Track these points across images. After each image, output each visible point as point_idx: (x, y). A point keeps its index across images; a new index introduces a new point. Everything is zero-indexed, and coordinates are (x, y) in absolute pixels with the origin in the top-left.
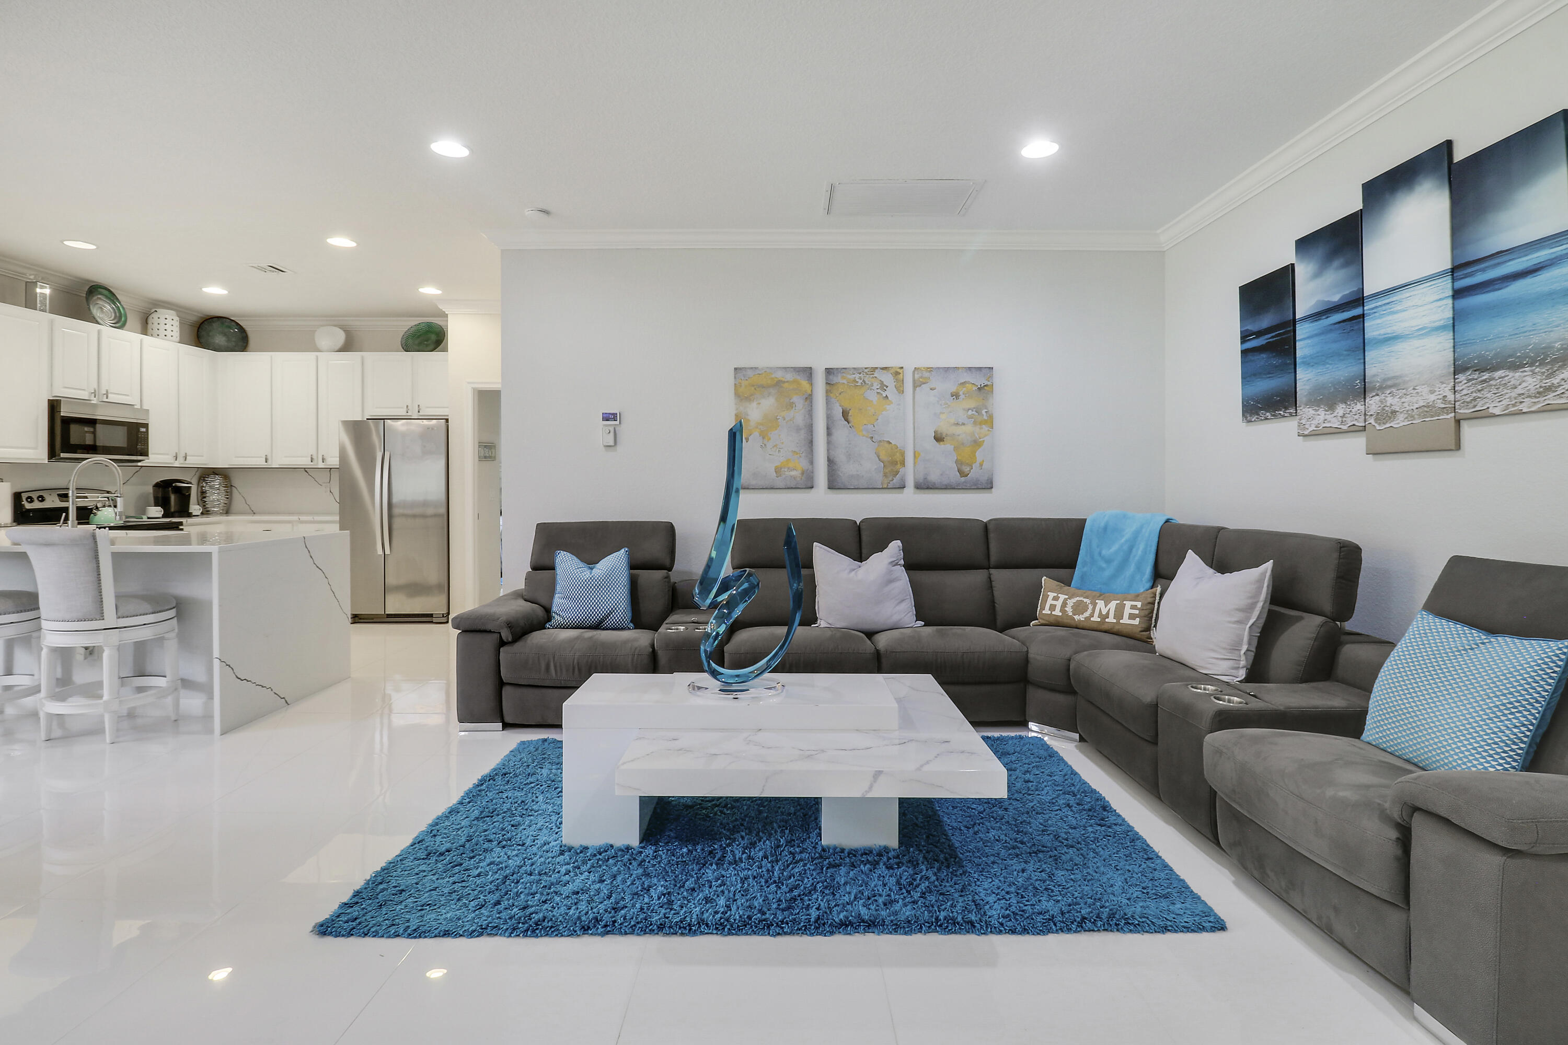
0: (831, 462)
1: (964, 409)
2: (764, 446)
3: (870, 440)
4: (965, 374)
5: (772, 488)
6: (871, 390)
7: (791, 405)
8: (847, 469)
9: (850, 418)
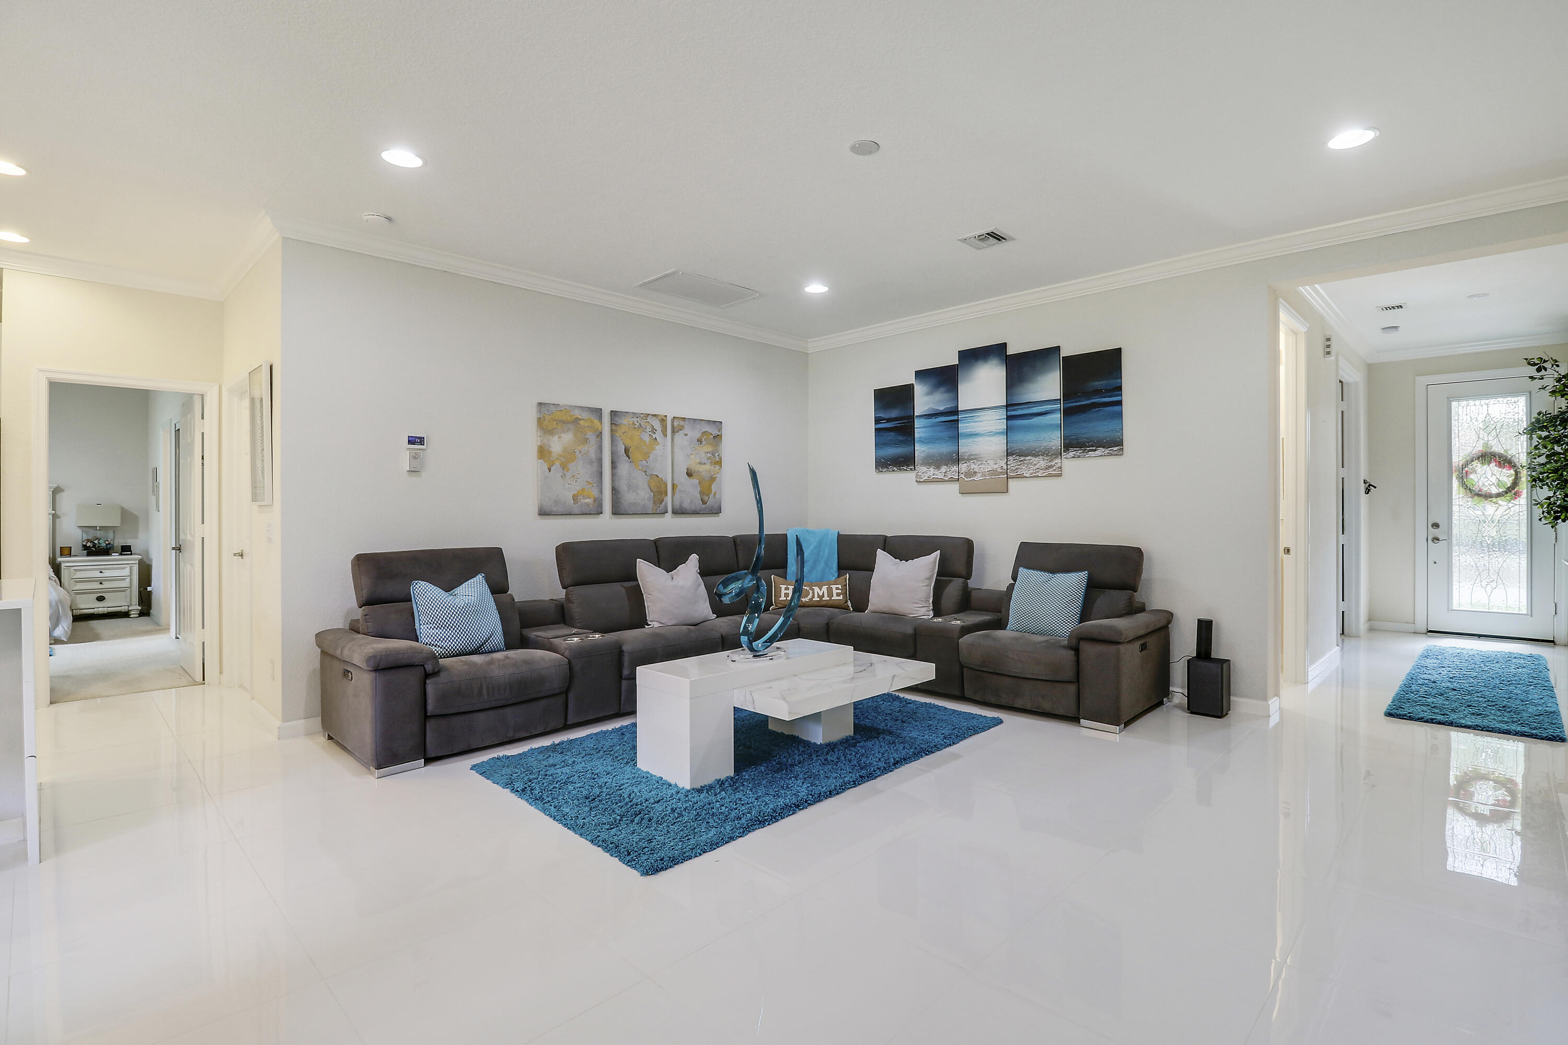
0: (614, 490)
1: (705, 452)
2: (563, 476)
3: (644, 474)
4: (706, 425)
5: (570, 514)
6: (645, 432)
7: (586, 441)
8: (629, 498)
9: (630, 455)
